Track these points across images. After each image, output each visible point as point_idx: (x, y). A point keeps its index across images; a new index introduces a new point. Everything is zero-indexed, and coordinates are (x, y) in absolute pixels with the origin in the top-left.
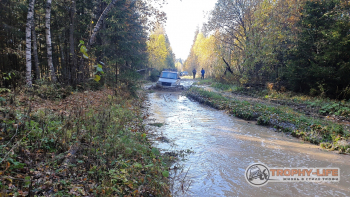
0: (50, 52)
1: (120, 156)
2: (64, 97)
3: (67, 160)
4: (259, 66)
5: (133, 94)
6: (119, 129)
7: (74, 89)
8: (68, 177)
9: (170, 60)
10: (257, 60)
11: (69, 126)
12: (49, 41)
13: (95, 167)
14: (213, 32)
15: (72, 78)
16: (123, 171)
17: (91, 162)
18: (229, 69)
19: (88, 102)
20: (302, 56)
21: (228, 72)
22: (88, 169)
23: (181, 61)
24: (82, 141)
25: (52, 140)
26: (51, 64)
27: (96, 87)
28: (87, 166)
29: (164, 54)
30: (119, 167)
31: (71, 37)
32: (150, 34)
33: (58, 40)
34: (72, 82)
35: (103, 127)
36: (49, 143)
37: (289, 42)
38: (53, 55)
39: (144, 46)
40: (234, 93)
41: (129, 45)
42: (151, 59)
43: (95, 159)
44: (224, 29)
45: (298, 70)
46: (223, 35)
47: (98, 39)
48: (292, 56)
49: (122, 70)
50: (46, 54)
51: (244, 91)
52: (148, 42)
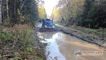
0: (8, 12)
1: (30, 44)
2: (12, 26)
3: (14, 45)
4: (72, 18)
5: (34, 26)
6: (30, 36)
7: (16, 24)
8: (14, 50)
9: (46, 16)
10: (71, 16)
11: (14, 35)
12: (7, 8)
13: (22, 47)
14: (58, 8)
15: (15, 20)
16: (31, 48)
17: (21, 45)
18: (63, 19)
19: (20, 28)
20: (84, 16)
21: (63, 20)
22: (20, 48)
23: (49, 16)
24: (18, 39)
25: (9, 39)
26: (8, 16)
27: (22, 23)
28: (20, 47)
29: (44, 14)
30: (29, 47)
31: (15, 8)
32: (39, 7)
33: (10, 8)
34: (15, 22)
35: (25, 35)
36: (8, 40)
37: (81, 11)
38: (9, 13)
39: (37, 11)
40: (64, 26)
41: (33, 11)
42: (40, 15)
43: (22, 45)
44: (62, 7)
45: (83, 20)
46: (62, 9)
47: (23, 9)
48: (81, 16)
49: (31, 18)
50: (6, 13)
51: (67, 26)
52: (39, 10)
